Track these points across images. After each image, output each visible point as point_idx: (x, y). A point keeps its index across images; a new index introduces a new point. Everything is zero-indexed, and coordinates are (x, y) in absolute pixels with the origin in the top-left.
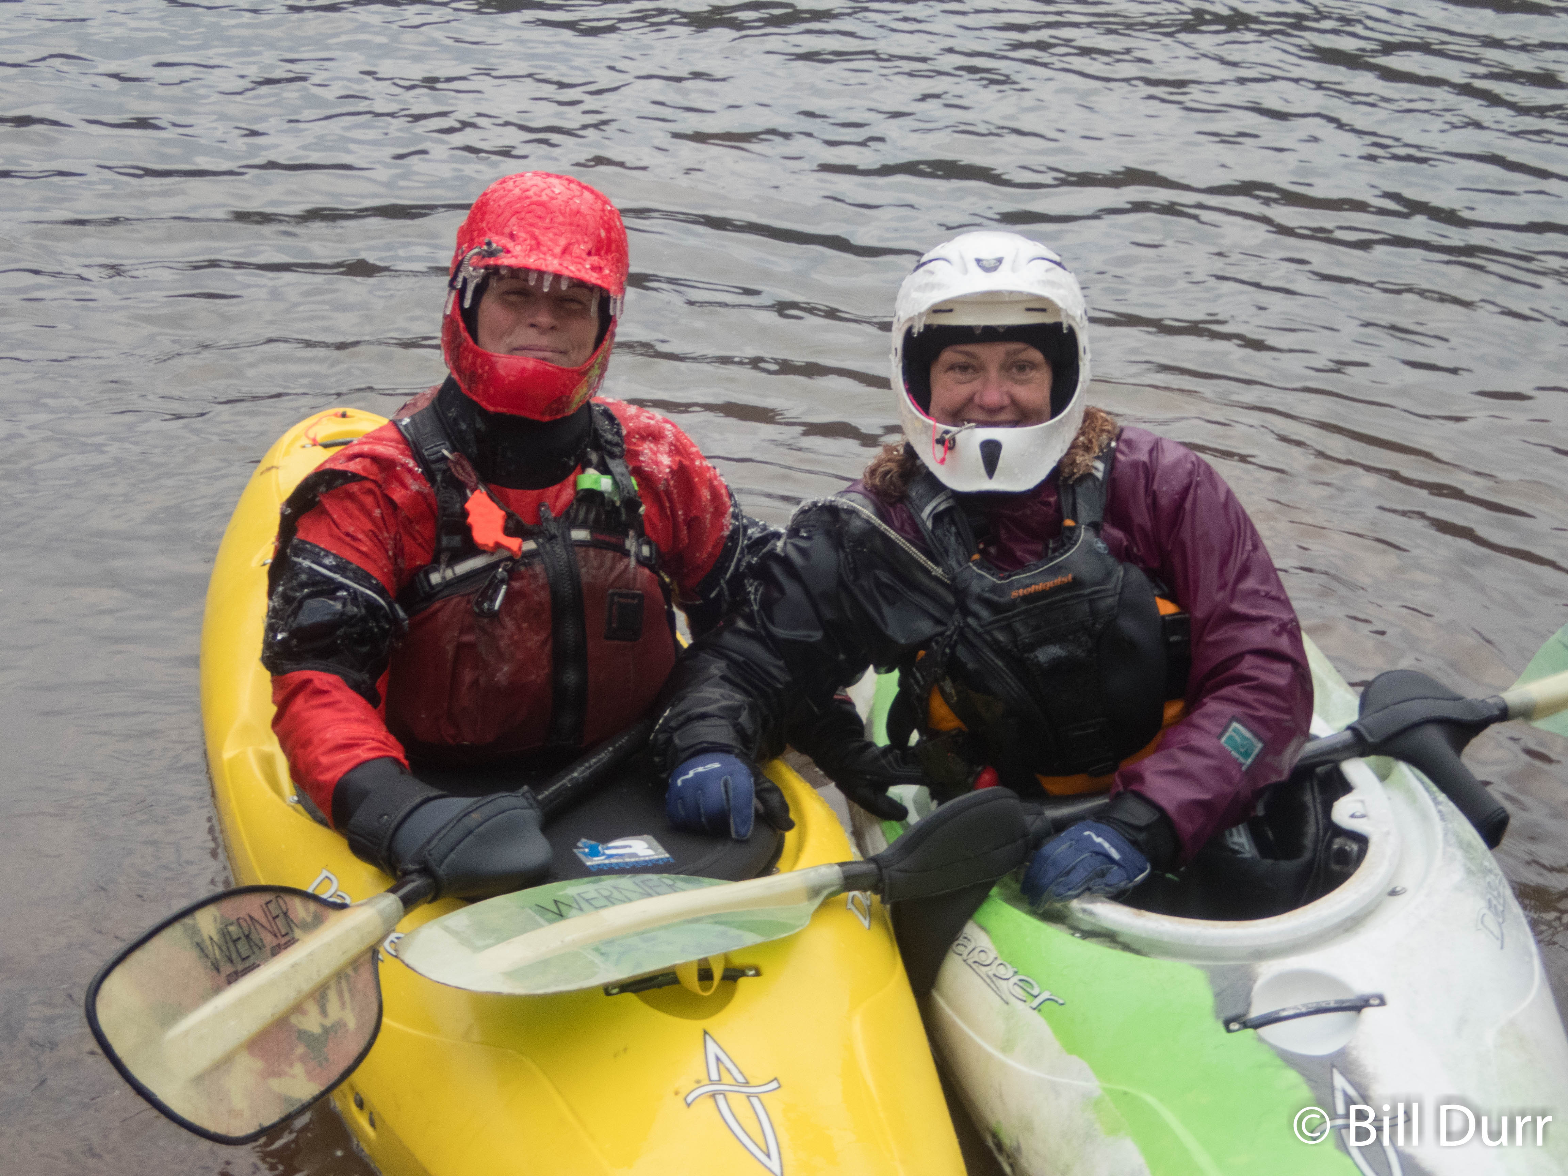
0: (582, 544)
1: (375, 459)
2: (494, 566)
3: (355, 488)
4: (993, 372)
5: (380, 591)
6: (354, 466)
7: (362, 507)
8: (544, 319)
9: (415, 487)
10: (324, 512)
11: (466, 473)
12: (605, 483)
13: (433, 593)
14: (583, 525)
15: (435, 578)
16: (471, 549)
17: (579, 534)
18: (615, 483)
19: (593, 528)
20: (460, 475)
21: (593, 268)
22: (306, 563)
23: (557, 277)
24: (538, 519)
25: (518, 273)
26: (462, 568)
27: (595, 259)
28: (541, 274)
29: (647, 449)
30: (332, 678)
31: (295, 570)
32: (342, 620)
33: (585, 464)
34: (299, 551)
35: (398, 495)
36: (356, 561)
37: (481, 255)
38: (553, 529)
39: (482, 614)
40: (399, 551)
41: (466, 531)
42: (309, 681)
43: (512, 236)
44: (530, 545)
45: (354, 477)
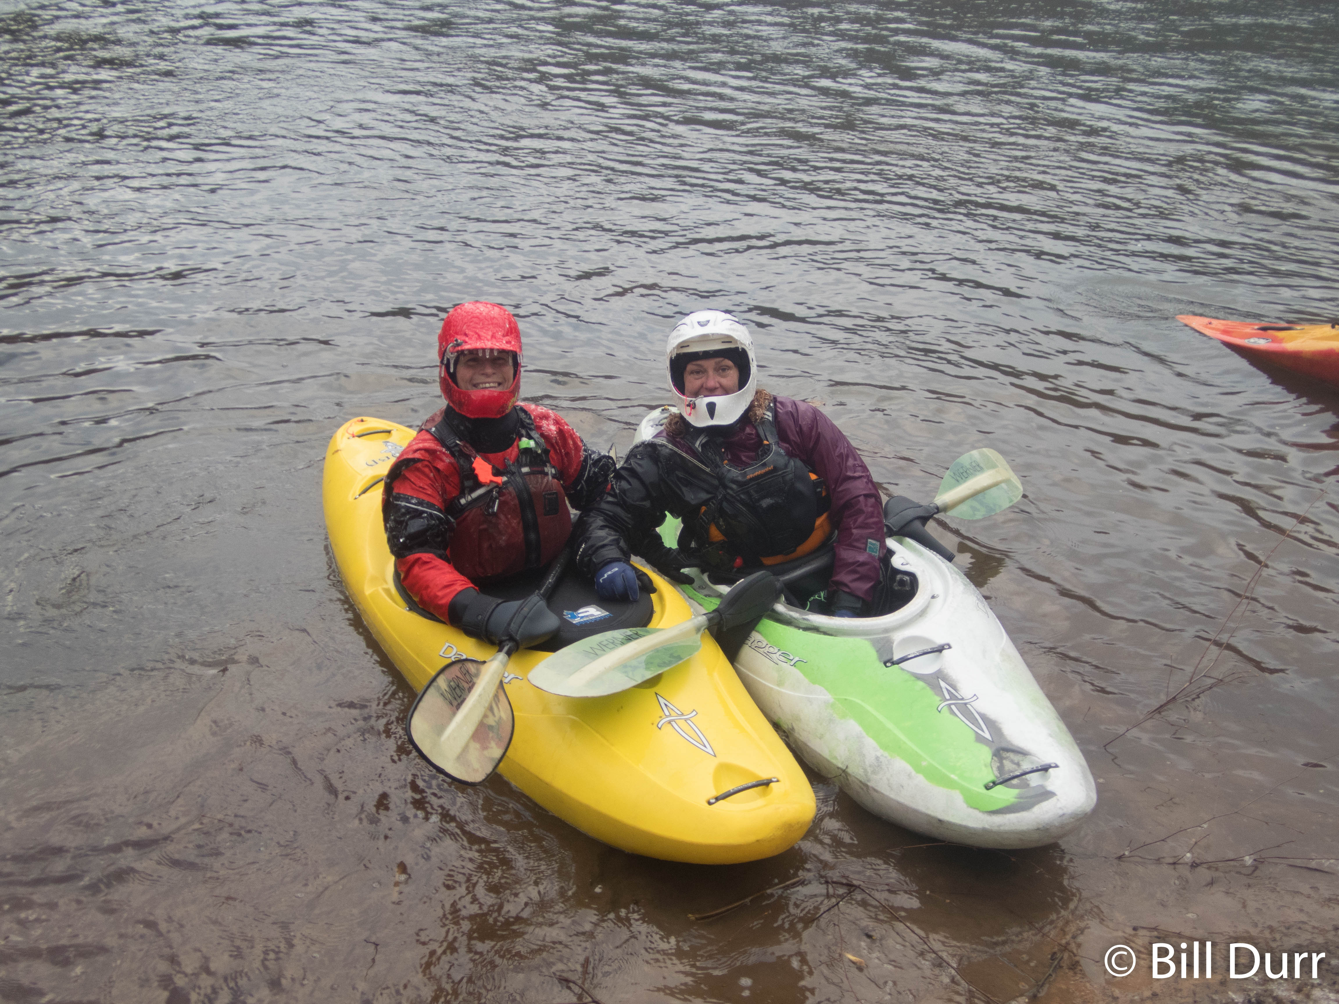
0: (527, 474)
1: (427, 450)
2: (490, 491)
3: (419, 465)
4: (711, 372)
5: (440, 511)
6: (417, 455)
7: (424, 473)
8: (489, 370)
9: (447, 460)
10: (406, 478)
11: (468, 450)
12: (532, 444)
13: (463, 508)
14: (525, 465)
15: (463, 501)
16: (479, 485)
17: (525, 470)
18: (536, 443)
19: (530, 465)
20: (466, 451)
21: (508, 342)
22: (403, 504)
23: (492, 350)
24: (505, 466)
25: (473, 352)
26: (475, 495)
27: (507, 338)
28: (484, 350)
29: (544, 423)
30: (431, 555)
31: (398, 508)
32: (429, 528)
33: (520, 437)
34: (398, 498)
35: (440, 466)
36: (426, 499)
37: (454, 347)
38: (513, 469)
39: (489, 514)
40: (444, 491)
41: (475, 477)
42: (419, 559)
43: (466, 335)
44: (505, 479)
45: (419, 460)
